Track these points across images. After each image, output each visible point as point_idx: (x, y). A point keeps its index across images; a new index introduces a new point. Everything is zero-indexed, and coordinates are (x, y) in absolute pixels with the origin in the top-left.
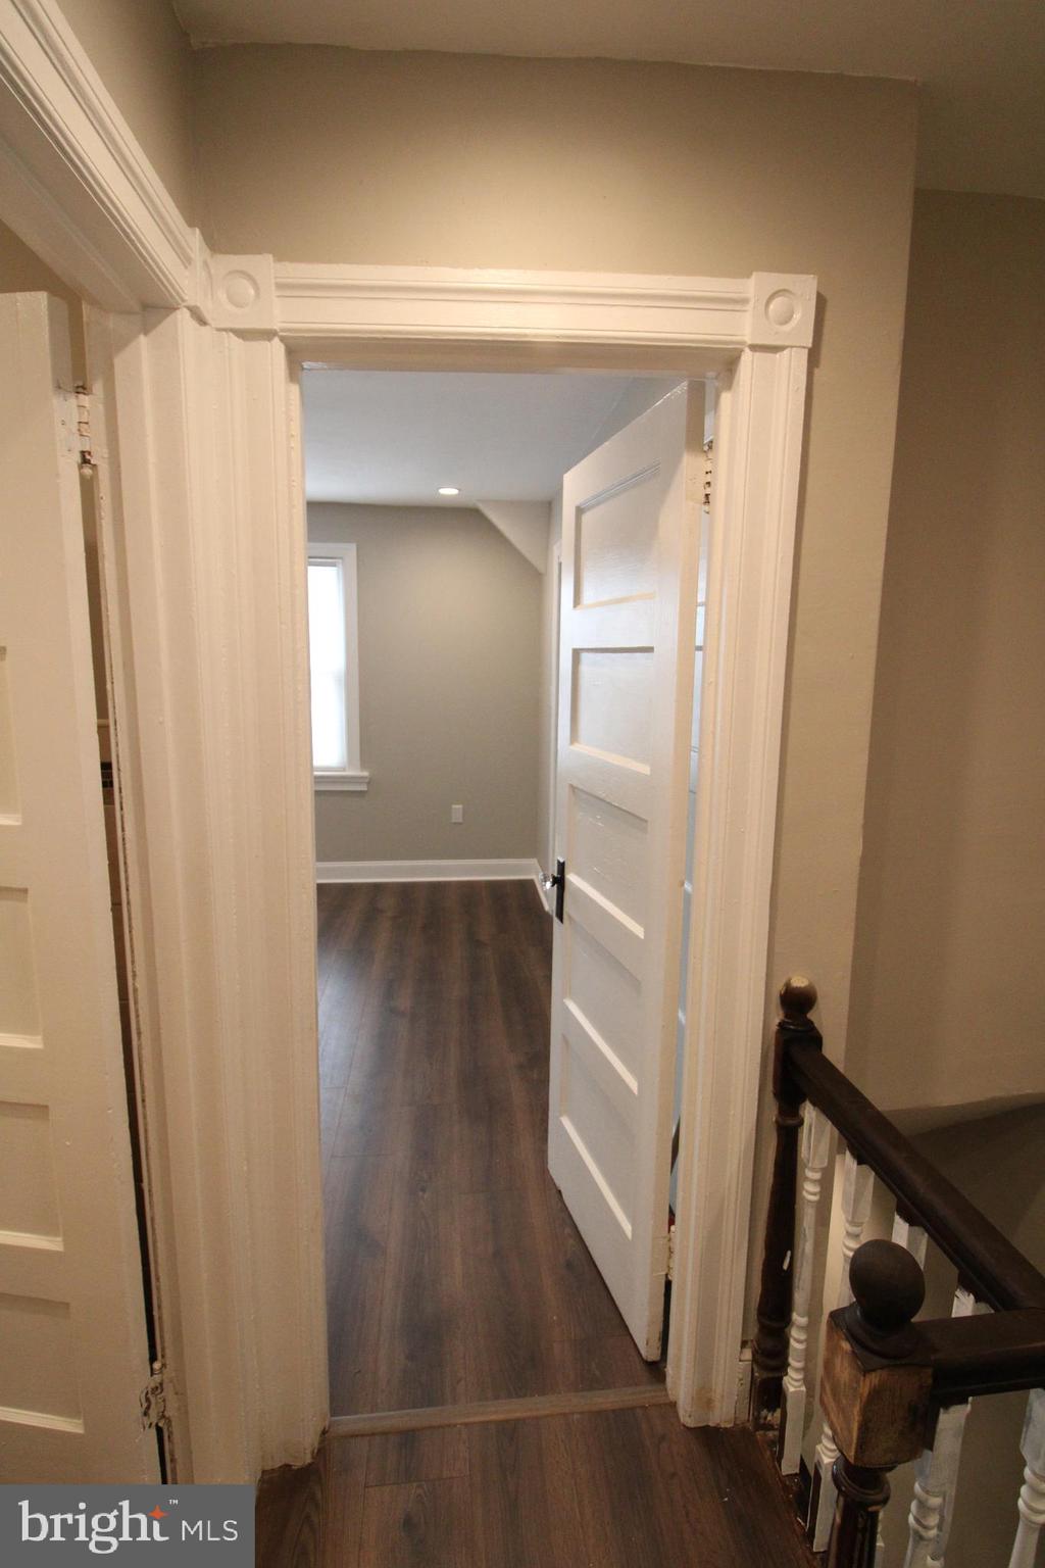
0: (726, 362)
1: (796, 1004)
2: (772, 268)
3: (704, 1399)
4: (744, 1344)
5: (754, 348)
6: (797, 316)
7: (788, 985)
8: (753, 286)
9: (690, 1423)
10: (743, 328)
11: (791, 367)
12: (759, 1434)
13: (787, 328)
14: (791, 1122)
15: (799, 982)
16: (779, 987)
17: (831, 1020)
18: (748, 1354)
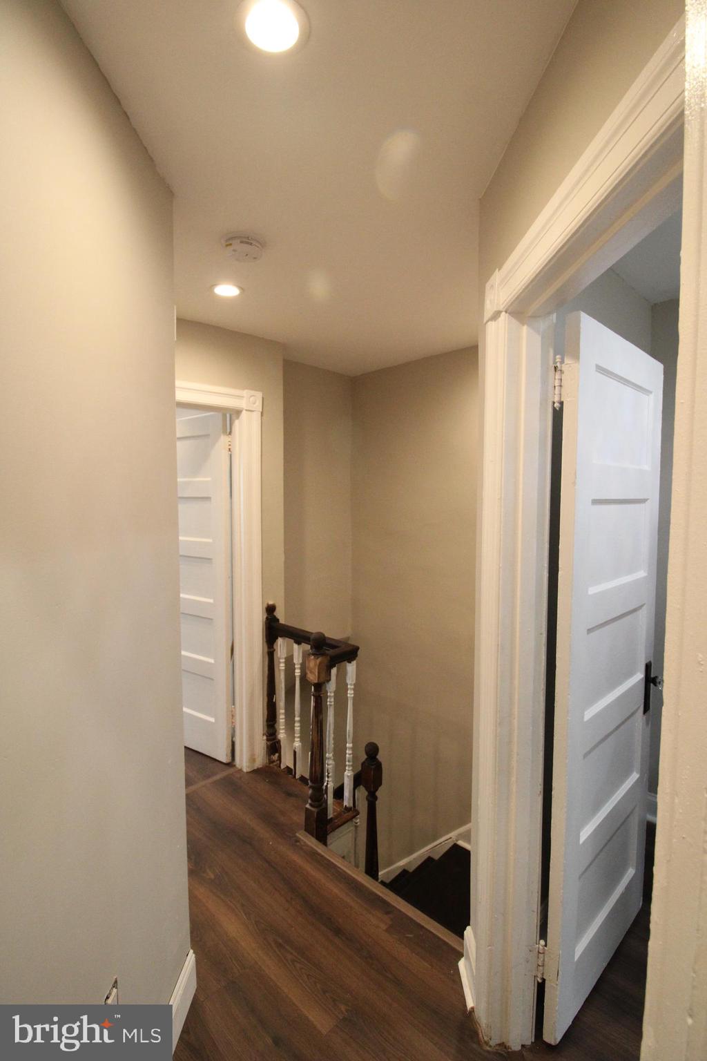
0: (238, 412)
1: (270, 610)
2: (252, 389)
3: (253, 760)
4: (263, 735)
5: (246, 410)
6: (257, 404)
7: (268, 604)
8: (245, 393)
9: (249, 770)
10: (241, 404)
11: (256, 417)
12: (271, 765)
13: (255, 406)
14: (272, 650)
15: (271, 603)
16: (265, 606)
17: (280, 614)
18: (265, 738)
